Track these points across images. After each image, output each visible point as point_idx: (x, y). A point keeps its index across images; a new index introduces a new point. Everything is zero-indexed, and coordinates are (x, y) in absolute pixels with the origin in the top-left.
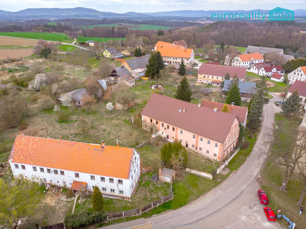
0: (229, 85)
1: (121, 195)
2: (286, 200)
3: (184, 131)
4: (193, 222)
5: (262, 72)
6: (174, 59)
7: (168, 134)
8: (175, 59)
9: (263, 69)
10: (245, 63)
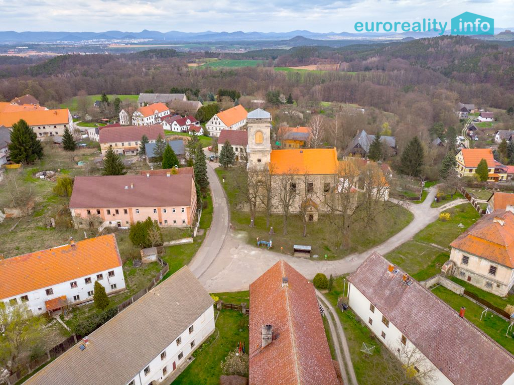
0: (155, 149)
1: (114, 290)
2: (258, 232)
3: (140, 209)
4: (200, 277)
5: (176, 127)
6: (39, 128)
7: (119, 221)
8: (42, 127)
9: (175, 122)
10: (149, 119)
